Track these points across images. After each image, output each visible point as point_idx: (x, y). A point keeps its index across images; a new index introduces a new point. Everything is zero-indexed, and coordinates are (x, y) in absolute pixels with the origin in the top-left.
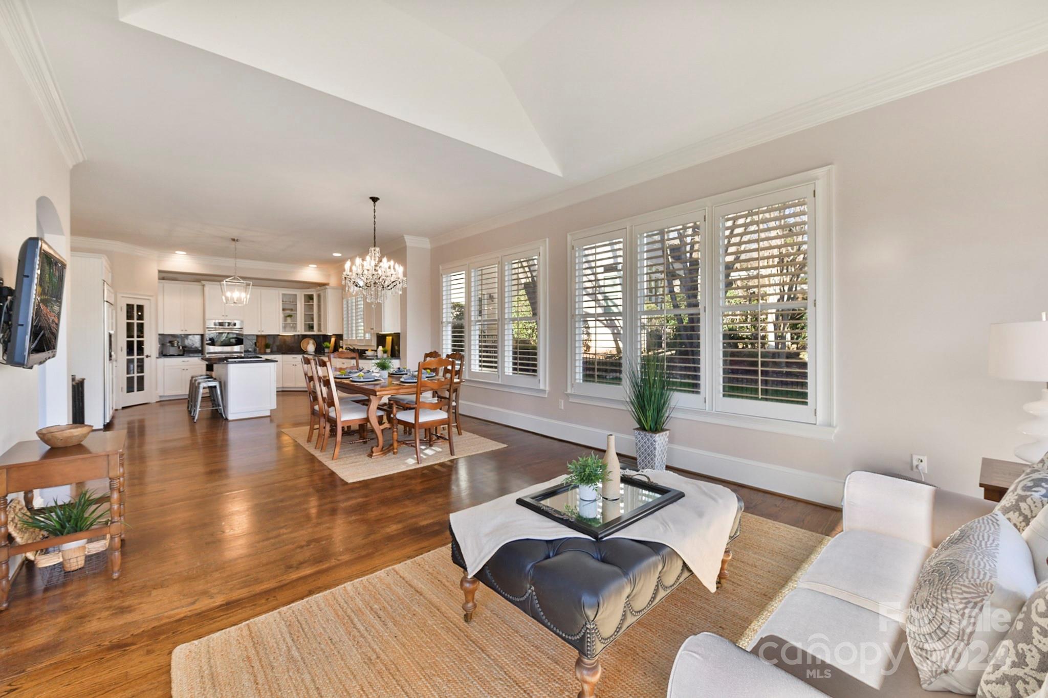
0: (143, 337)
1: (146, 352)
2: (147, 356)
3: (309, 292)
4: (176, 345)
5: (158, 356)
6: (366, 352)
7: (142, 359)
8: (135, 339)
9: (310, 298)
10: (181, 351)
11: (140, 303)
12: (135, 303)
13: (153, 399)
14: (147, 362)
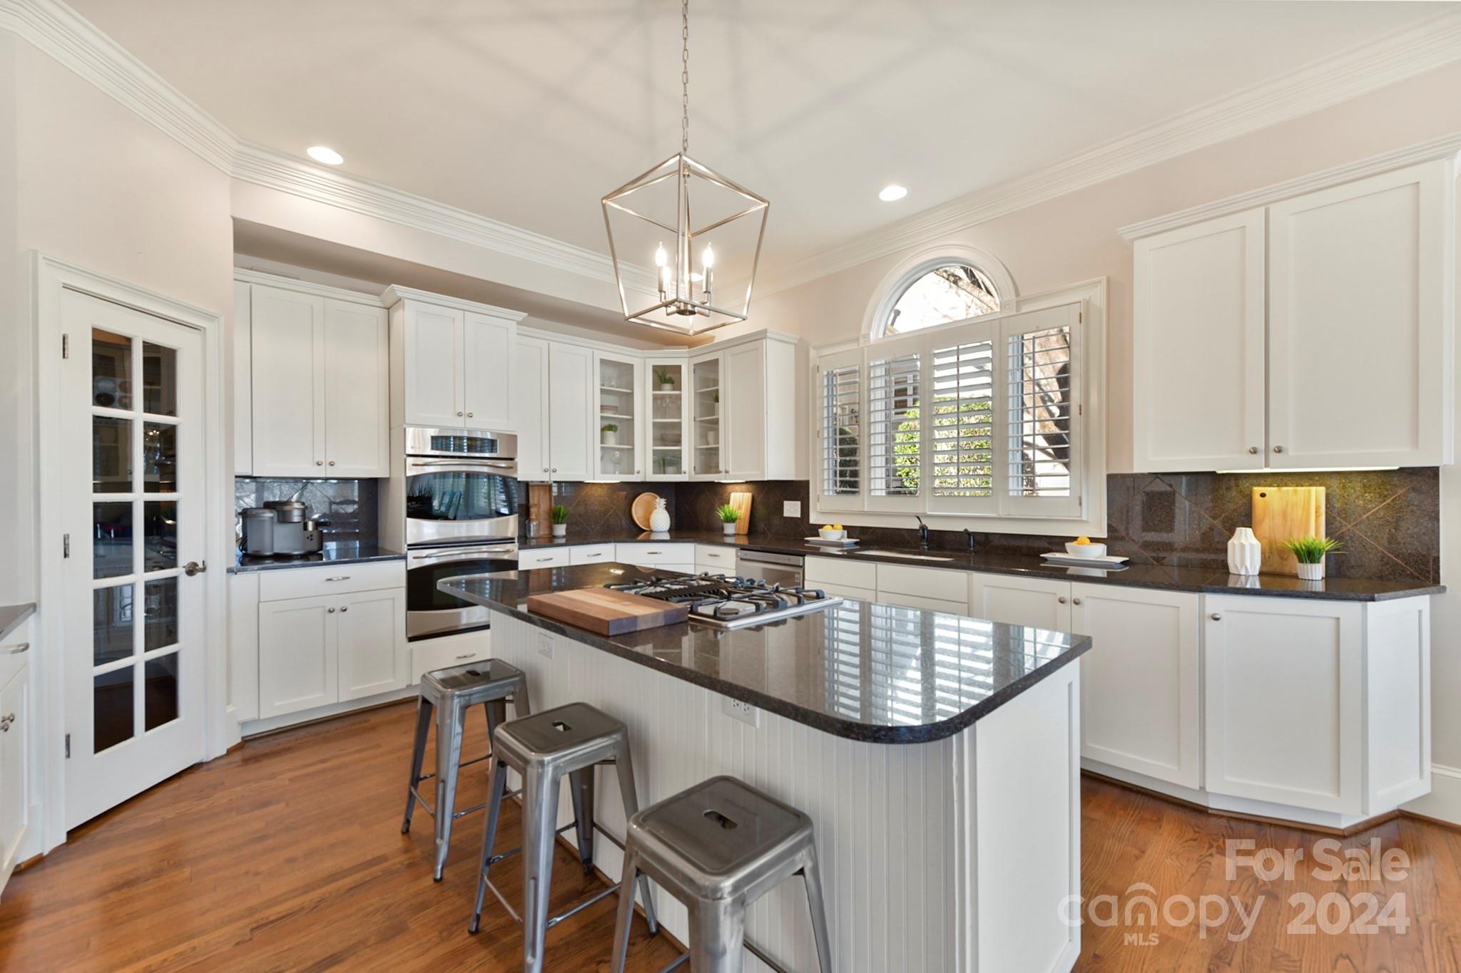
0: (172, 487)
1: (187, 552)
2: (192, 570)
3: (667, 357)
4: (296, 517)
5: (235, 563)
6: (1068, 545)
7: (172, 584)
8: (138, 497)
9: (666, 376)
10: (310, 538)
11: (163, 336)
12: (141, 331)
13: (217, 744)
14: (189, 592)
